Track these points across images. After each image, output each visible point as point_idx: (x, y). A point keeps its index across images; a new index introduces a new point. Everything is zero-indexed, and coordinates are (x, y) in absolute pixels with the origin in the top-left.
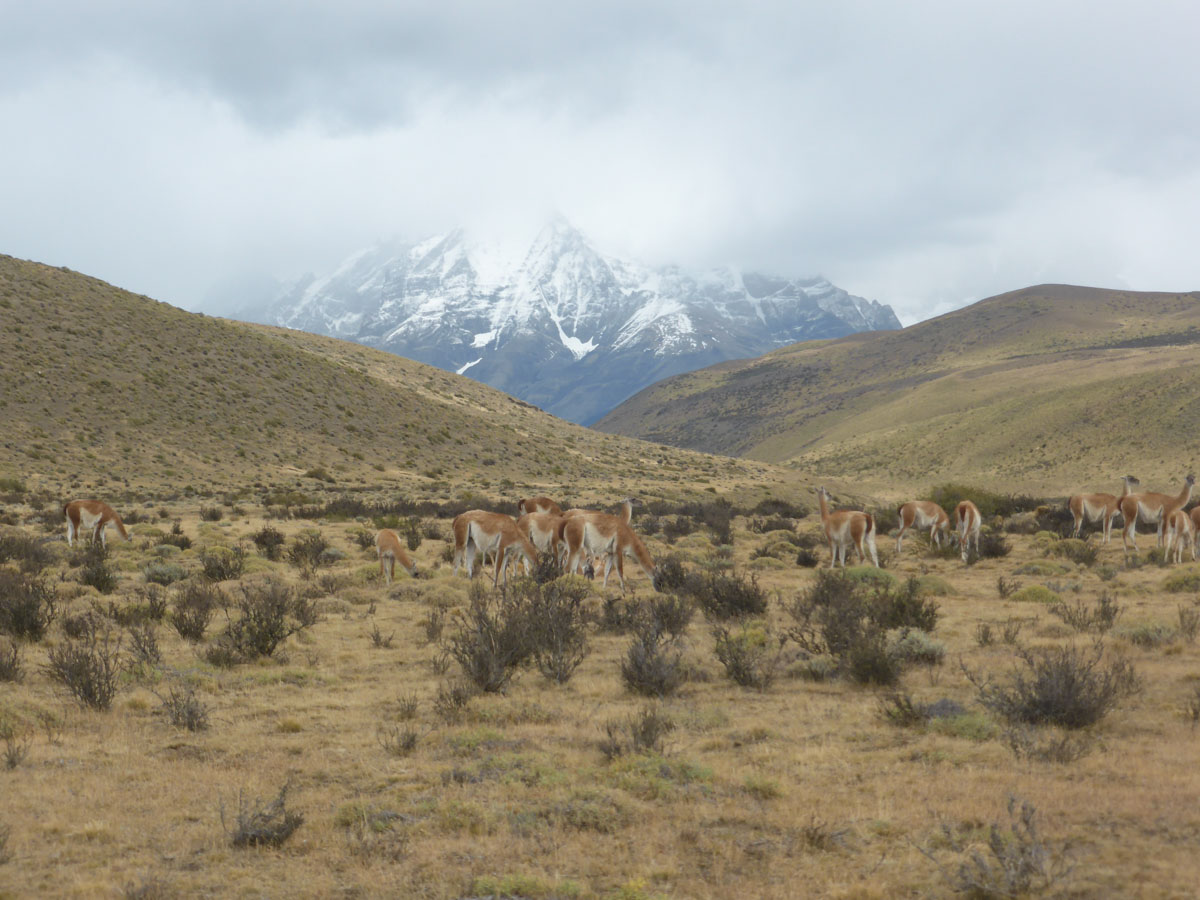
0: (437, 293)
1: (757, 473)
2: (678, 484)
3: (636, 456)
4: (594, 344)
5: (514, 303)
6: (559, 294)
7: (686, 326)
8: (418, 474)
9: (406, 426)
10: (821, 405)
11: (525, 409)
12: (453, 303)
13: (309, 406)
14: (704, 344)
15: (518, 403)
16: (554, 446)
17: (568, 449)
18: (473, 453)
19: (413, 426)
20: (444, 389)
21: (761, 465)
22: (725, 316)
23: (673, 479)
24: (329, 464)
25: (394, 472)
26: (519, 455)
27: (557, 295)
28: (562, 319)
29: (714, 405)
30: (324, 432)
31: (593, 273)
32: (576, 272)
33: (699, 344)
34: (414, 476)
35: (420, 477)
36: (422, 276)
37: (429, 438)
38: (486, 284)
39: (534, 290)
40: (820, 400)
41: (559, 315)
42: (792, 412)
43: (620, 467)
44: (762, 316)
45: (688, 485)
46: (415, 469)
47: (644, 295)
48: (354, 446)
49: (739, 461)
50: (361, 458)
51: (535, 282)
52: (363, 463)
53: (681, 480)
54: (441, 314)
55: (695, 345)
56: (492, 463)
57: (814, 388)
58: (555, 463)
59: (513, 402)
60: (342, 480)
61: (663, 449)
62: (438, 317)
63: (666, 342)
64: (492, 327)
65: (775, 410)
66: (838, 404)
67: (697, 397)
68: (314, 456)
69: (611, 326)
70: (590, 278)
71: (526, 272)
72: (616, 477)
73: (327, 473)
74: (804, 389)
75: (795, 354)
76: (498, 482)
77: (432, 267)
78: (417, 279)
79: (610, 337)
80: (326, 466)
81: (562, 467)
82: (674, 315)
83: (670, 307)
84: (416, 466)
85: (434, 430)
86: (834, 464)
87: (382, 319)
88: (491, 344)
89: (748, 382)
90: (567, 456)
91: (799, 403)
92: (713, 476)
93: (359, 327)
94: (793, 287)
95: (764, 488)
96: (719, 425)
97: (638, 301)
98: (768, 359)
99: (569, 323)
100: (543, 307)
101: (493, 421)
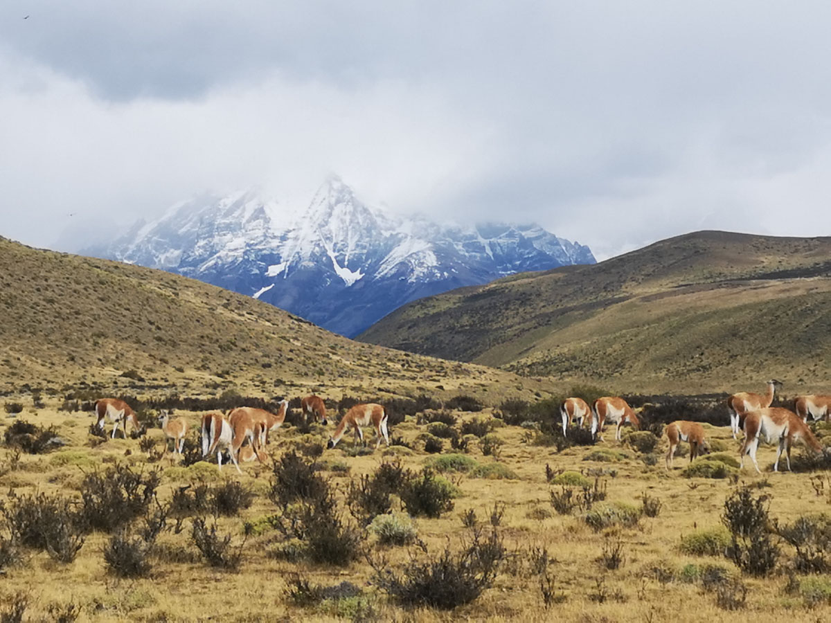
0: (240, 234)
1: (478, 374)
2: (415, 382)
3: (384, 361)
4: (361, 274)
5: (299, 242)
6: (334, 235)
7: (432, 260)
8: (211, 375)
9: (202, 337)
10: (534, 322)
11: (301, 324)
12: (252, 242)
14: (446, 274)
15: (296, 320)
16: (320, 353)
17: (331, 355)
18: (254, 358)
19: (208, 337)
20: (238, 308)
21: (481, 367)
22: (461, 253)
23: (412, 379)
24: (141, 366)
25: (191, 372)
26: (291, 360)
27: (332, 236)
28: (337, 254)
29: (451, 321)
30: (138, 342)
31: (360, 219)
32: (348, 218)
33: (442, 274)
34: (207, 377)
35: (212, 377)
36: (228, 222)
37: (220, 347)
38: (278, 227)
39: (315, 232)
40: (534, 318)
41: (334, 251)
42: (511, 326)
43: (372, 369)
44: (491, 254)
45: (422, 384)
46: (208, 370)
47: (400, 236)
48: (161, 353)
49: (465, 366)
50: (166, 362)
51: (316, 226)
52: (167, 366)
53: (418, 380)
54: (243, 250)
55: (439, 275)
56: (269, 366)
57: (528, 309)
58: (319, 366)
59: (292, 318)
60: (150, 379)
61: (406, 355)
62: (240, 253)
63: (416, 273)
64: (282, 260)
65: (499, 325)
66: (547, 321)
67: (438, 315)
68: (129, 360)
69: (374, 260)
70: (358, 223)
71: (308, 218)
72: (366, 377)
73: (139, 373)
74: (521, 310)
75: (513, 283)
76: (273, 381)
77: (236, 214)
78: (224, 223)
79: (374, 268)
80: (139, 368)
81: (324, 370)
82: (423, 252)
83: (421, 246)
84: (208, 368)
85: (223, 342)
86: (542, 367)
87: (197, 254)
88: (282, 273)
89: (478, 304)
90: (330, 361)
91: (517, 320)
92: (444, 376)
93: (179, 261)
94: (514, 231)
95: (483, 385)
96: (456, 336)
97: (395, 241)
98: (494, 286)
99: (342, 257)
100: (321, 245)
101: (274, 333)
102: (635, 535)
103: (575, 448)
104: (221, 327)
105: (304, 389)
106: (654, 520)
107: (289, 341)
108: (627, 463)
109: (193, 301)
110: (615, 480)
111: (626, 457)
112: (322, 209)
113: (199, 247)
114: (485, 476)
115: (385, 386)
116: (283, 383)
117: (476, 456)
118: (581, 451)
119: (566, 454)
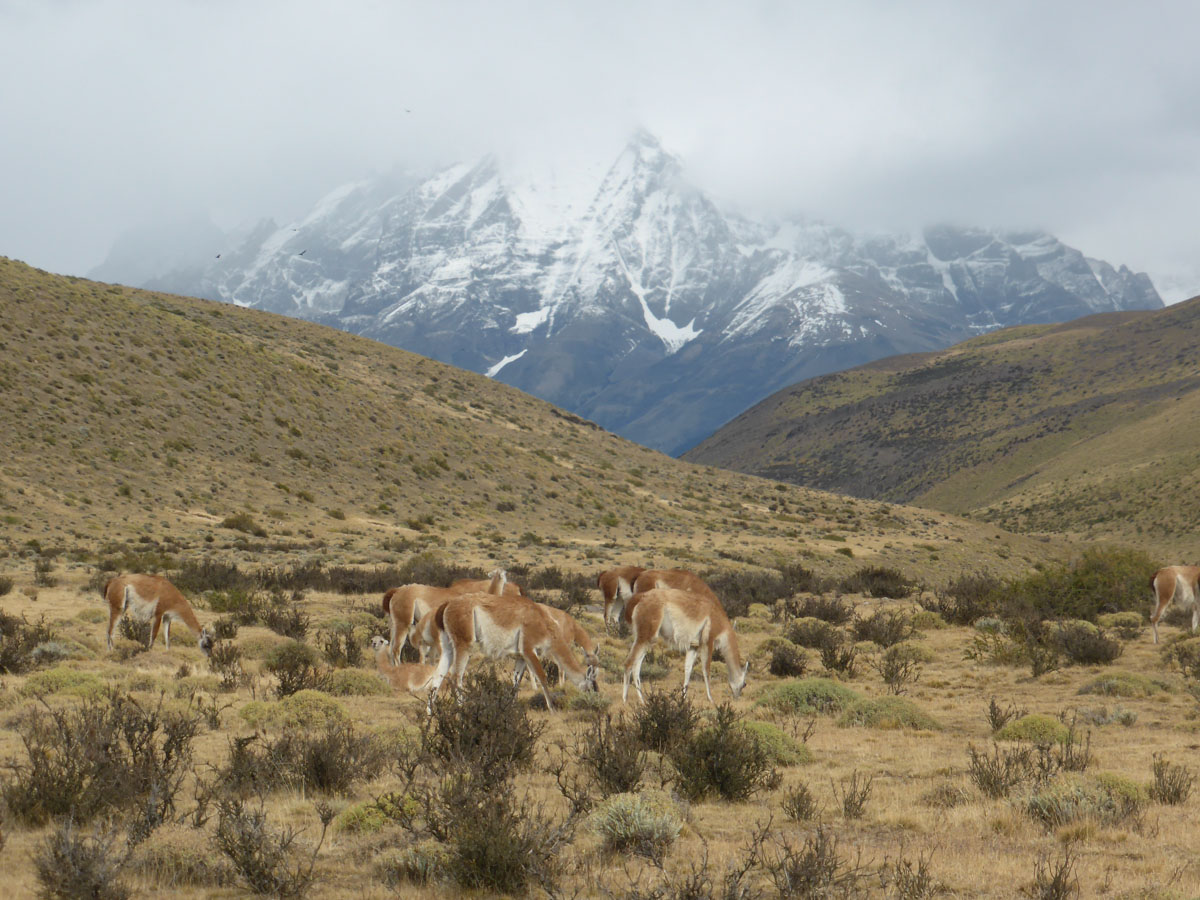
0: (461, 251)
1: (921, 527)
2: (795, 541)
3: (737, 499)
4: (695, 329)
5: (576, 268)
6: (644, 254)
7: (835, 302)
8: (396, 525)
9: (382, 451)
10: (1037, 424)
11: (577, 426)
12: (484, 266)
13: (235, 422)
14: (863, 329)
15: (566, 418)
16: (611, 483)
17: (632, 488)
18: (482, 492)
19: (392, 450)
20: (454, 396)
21: (929, 514)
22: (896, 288)
23: (790, 535)
24: (260, 507)
25: (359, 520)
26: (554, 496)
27: (640, 256)
28: (649, 291)
29: (874, 423)
30: (255, 459)
31: (696, 221)
32: (671, 220)
33: (856, 330)
34: (390, 528)
35: (398, 529)
36: (437, 226)
37: (416, 470)
38: (535, 235)
39: (607, 247)
40: (1037, 416)
41: (644, 285)
42: (992, 433)
43: (711, 515)
44: (952, 289)
45: (810, 544)
46: (391, 515)
47: (773, 255)
48: (300, 482)
49: (896, 509)
50: (308, 499)
51: (609, 235)
52: (312, 507)
53: (803, 536)
54: (466, 283)
55: (849, 332)
56: (511, 507)
57: (1027, 399)
58: (608, 508)
59: (558, 415)
60: (277, 533)
61: (781, 488)
62: (461, 287)
63: (805, 328)
64: (542, 302)
65: (966, 431)
66: (1061, 423)
67: (848, 409)
68: (237, 496)
69: (721, 302)
70: (691, 230)
71: (594, 220)
72: (699, 531)
73: (255, 521)
74: (1012, 400)
75: (997, 347)
76: (517, 537)
77: (454, 211)
78: (430, 229)
79: (721, 319)
80: (256, 511)
81: (618, 515)
82: (818, 286)
83: (813, 274)
84: (393, 511)
85: (423, 458)
86: (1052, 513)
87: (378, 289)
88: (541, 329)
89: (926, 388)
90: (629, 498)
91: (1003, 420)
92: (853, 530)
93: (342, 302)
94: (1000, 245)
95: (930, 549)
96: (881, 452)
97: (763, 265)
98: (957, 353)
99: (659, 297)
100: (619, 273)
101: (521, 445)
102: (1123, 839)
103: (1072, 669)
104: (418, 430)
105: (573, 553)
106: (1174, 811)
107: (550, 460)
108: (1163, 700)
109: (368, 381)
110: (1128, 733)
111: (1165, 688)
112: (621, 201)
113: (381, 276)
114: (871, 723)
115: (738, 547)
116: (537, 541)
117: (869, 684)
118: (1082, 675)
119: (1050, 682)
